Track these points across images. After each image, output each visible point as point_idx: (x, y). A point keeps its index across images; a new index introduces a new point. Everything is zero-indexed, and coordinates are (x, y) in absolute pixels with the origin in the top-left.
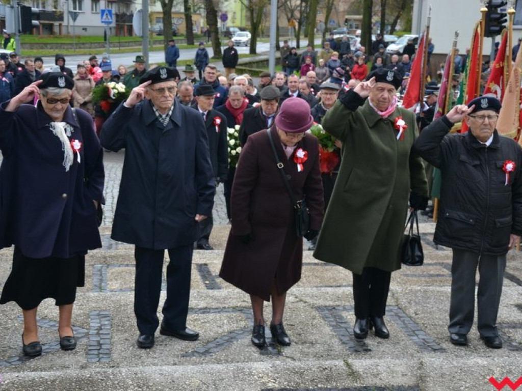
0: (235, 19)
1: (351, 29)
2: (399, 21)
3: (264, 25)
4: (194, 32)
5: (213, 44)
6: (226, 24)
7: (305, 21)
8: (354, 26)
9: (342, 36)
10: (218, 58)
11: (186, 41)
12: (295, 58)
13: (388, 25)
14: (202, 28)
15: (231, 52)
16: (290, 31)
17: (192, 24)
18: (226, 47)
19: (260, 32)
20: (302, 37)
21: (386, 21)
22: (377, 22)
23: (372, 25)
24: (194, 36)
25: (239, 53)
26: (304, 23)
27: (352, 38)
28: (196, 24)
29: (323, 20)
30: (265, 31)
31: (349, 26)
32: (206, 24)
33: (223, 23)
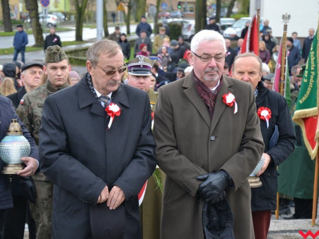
0: (58, 3)
1: (185, 13)
2: (236, 3)
3: (90, 9)
4: (12, 18)
5: (33, 30)
6: (48, 8)
7: (135, 5)
8: (188, 9)
9: (176, 20)
10: (40, 46)
11: (3, 27)
12: (126, 44)
13: (225, 7)
14: (21, 13)
15: (53, 39)
16: (119, 15)
17: (9, 9)
18: (48, 34)
19: (87, 17)
20: (132, 21)
21: (222, 4)
22: (212, 4)
23: (208, 8)
24: (13, 22)
25: (62, 40)
26: (134, 7)
27: (186, 22)
28: (14, 9)
29: (155, 3)
30: (92, 16)
31: (183, 9)
32: (25, 9)
33: (44, 8)
